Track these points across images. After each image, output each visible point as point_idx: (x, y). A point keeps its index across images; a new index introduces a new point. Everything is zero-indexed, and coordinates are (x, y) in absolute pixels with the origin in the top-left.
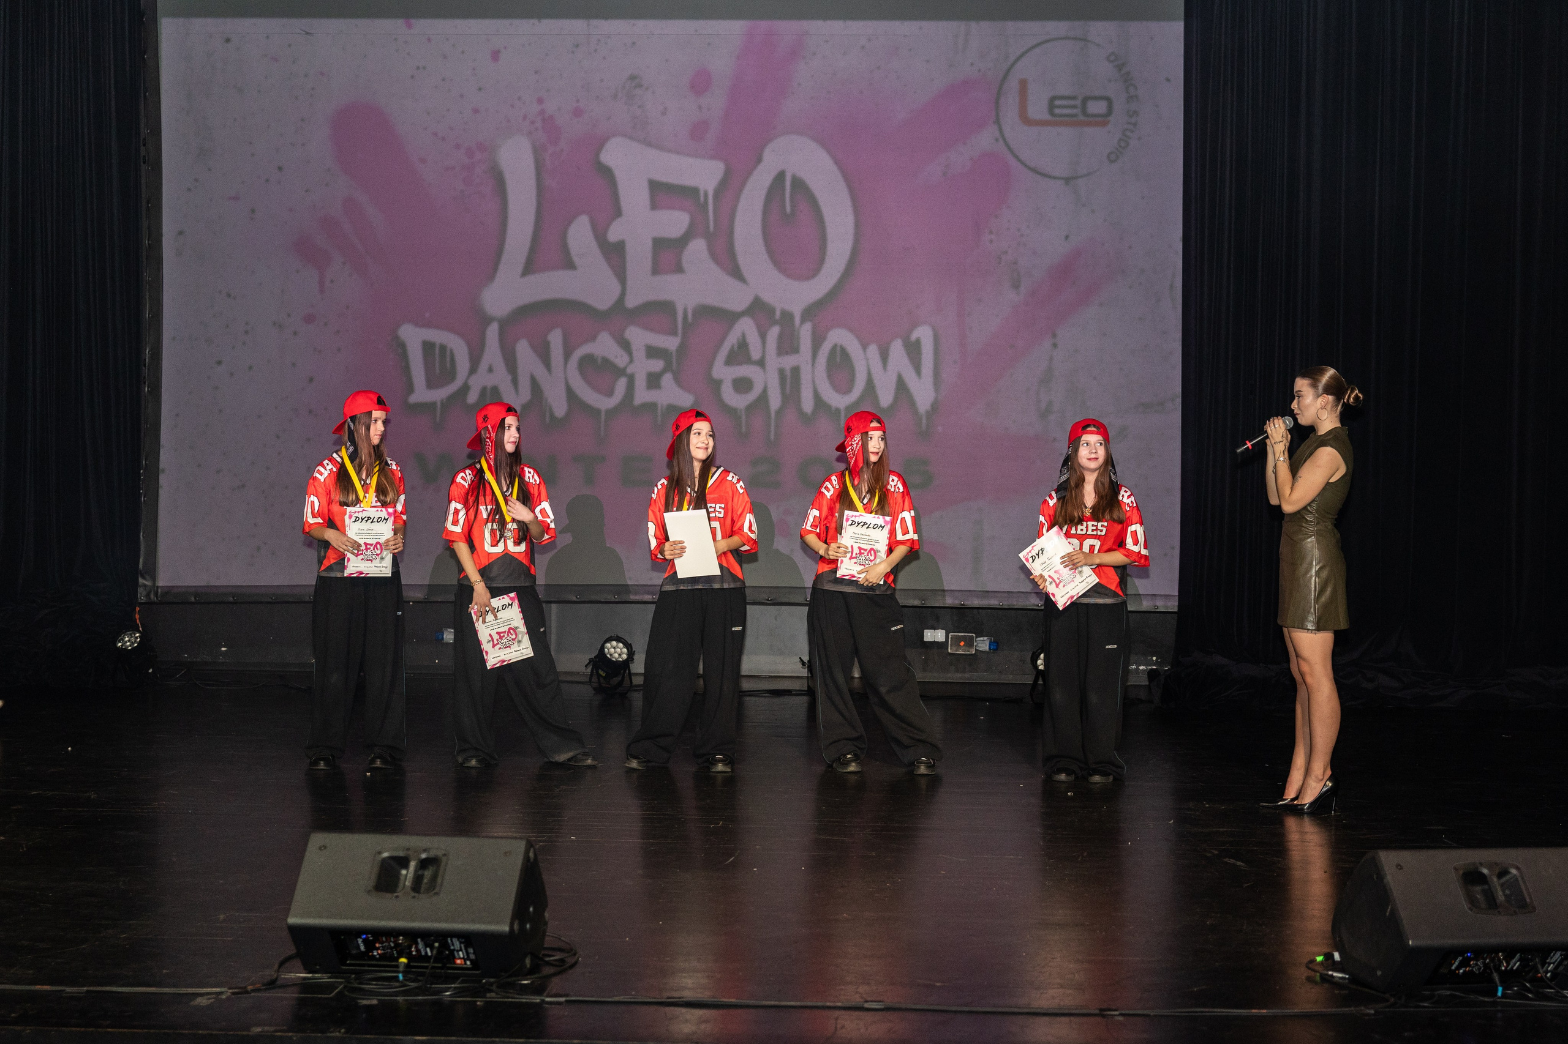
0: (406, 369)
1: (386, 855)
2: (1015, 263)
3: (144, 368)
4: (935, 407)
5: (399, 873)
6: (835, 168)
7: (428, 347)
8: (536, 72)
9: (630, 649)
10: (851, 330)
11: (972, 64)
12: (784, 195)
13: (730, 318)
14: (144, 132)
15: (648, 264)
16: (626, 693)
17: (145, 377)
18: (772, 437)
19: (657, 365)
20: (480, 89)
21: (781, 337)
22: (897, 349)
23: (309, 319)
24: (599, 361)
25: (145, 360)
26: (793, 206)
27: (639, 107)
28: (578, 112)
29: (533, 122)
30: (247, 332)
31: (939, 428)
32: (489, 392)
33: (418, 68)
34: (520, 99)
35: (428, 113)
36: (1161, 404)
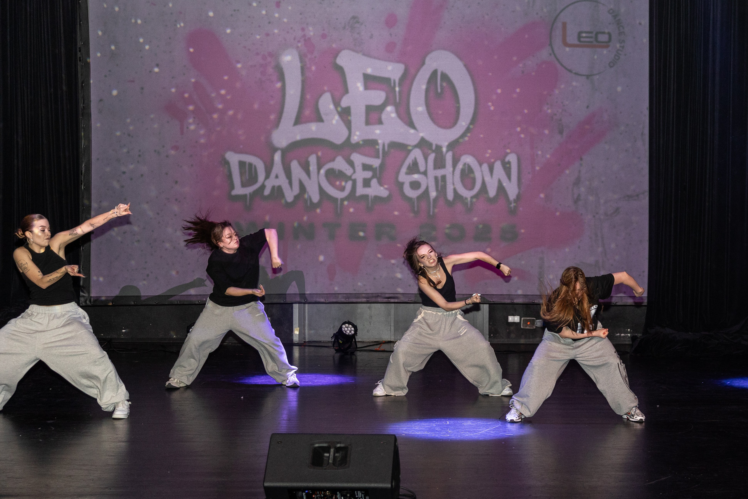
0: (230, 176)
2: (560, 120)
3: (80, 175)
4: (519, 197)
6: (464, 69)
7: (242, 164)
8: (301, 14)
9: (356, 328)
10: (474, 156)
11: (537, 14)
12: (437, 82)
13: (408, 149)
14: (80, 44)
15: (363, 119)
16: (354, 352)
17: (82, 181)
18: (431, 214)
19: (368, 174)
20: (270, 23)
21: (436, 160)
22: (498, 165)
23: (175, 148)
24: (337, 172)
25: (82, 171)
26: (442, 89)
27: (358, 33)
28: (324, 36)
29: (299, 42)
30: (140, 156)
31: (521, 209)
32: (276, 189)
33: (235, 10)
34: (292, 28)
35: (241, 36)
36: (637, 195)
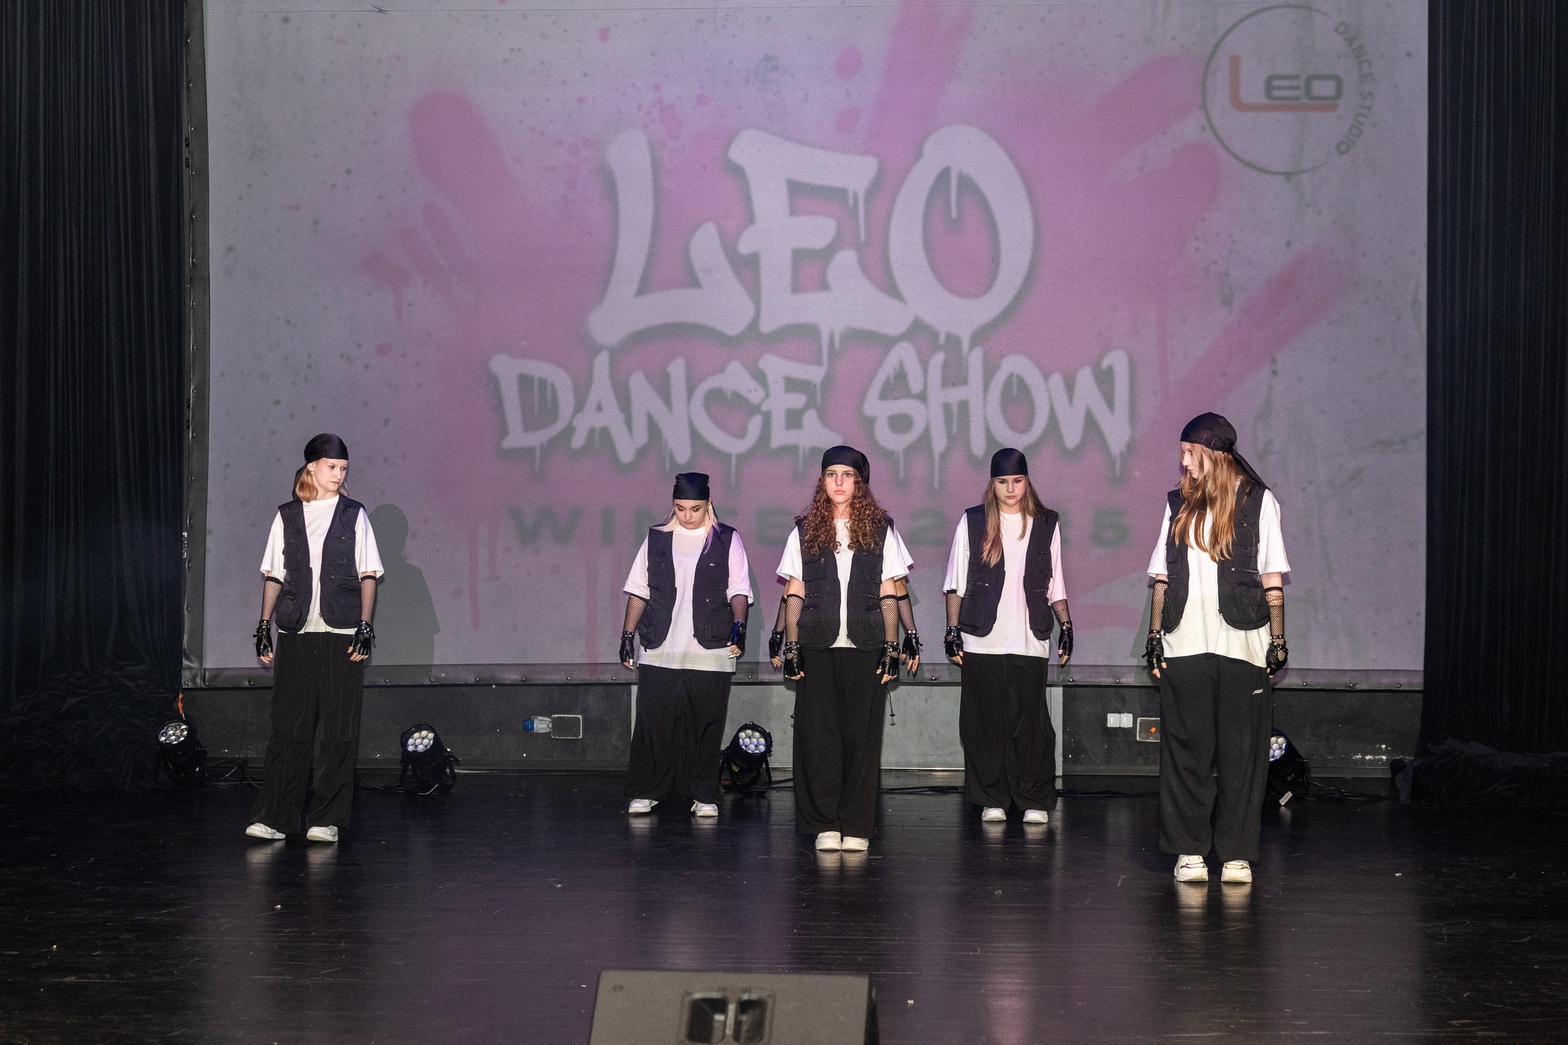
0: (498, 406)
1: (698, 996)
2: (1227, 275)
3: (186, 407)
4: (1132, 447)
5: (712, 1019)
6: (1010, 165)
7: (525, 381)
8: (653, 54)
9: (768, 739)
10: (1031, 357)
11: (1174, 39)
12: (948, 196)
13: (887, 343)
14: (187, 130)
15: (787, 279)
16: (765, 792)
17: (189, 420)
18: (936, 485)
19: (798, 400)
20: (585, 75)
21: (946, 366)
22: (1085, 378)
23: (383, 349)
24: (729, 397)
25: (189, 400)
26: (960, 211)
27: (777, 93)
28: (702, 100)
29: (648, 113)
30: (309, 366)
31: (1137, 474)
32: (597, 434)
33: (512, 50)
34: (633, 85)
35: (524, 104)
36: (1404, 442)
